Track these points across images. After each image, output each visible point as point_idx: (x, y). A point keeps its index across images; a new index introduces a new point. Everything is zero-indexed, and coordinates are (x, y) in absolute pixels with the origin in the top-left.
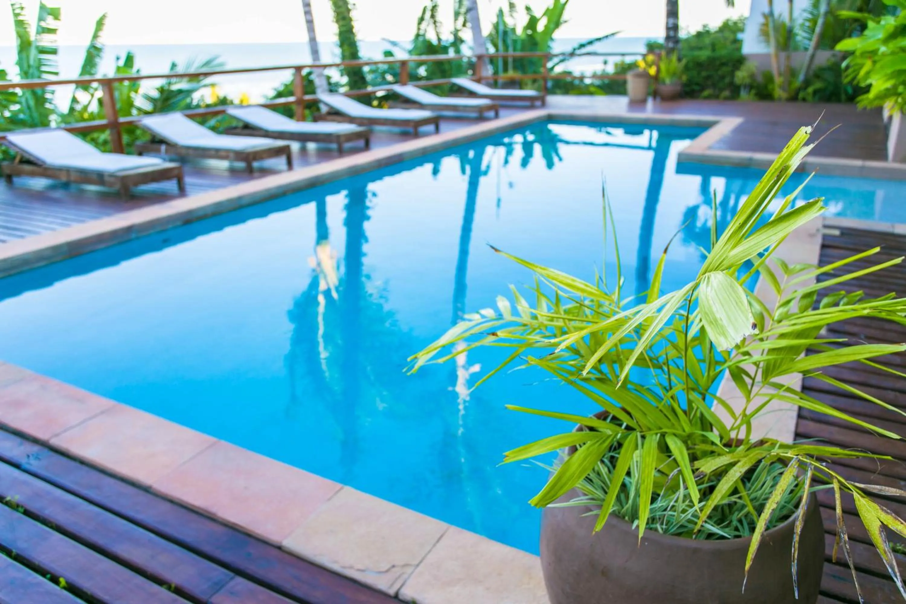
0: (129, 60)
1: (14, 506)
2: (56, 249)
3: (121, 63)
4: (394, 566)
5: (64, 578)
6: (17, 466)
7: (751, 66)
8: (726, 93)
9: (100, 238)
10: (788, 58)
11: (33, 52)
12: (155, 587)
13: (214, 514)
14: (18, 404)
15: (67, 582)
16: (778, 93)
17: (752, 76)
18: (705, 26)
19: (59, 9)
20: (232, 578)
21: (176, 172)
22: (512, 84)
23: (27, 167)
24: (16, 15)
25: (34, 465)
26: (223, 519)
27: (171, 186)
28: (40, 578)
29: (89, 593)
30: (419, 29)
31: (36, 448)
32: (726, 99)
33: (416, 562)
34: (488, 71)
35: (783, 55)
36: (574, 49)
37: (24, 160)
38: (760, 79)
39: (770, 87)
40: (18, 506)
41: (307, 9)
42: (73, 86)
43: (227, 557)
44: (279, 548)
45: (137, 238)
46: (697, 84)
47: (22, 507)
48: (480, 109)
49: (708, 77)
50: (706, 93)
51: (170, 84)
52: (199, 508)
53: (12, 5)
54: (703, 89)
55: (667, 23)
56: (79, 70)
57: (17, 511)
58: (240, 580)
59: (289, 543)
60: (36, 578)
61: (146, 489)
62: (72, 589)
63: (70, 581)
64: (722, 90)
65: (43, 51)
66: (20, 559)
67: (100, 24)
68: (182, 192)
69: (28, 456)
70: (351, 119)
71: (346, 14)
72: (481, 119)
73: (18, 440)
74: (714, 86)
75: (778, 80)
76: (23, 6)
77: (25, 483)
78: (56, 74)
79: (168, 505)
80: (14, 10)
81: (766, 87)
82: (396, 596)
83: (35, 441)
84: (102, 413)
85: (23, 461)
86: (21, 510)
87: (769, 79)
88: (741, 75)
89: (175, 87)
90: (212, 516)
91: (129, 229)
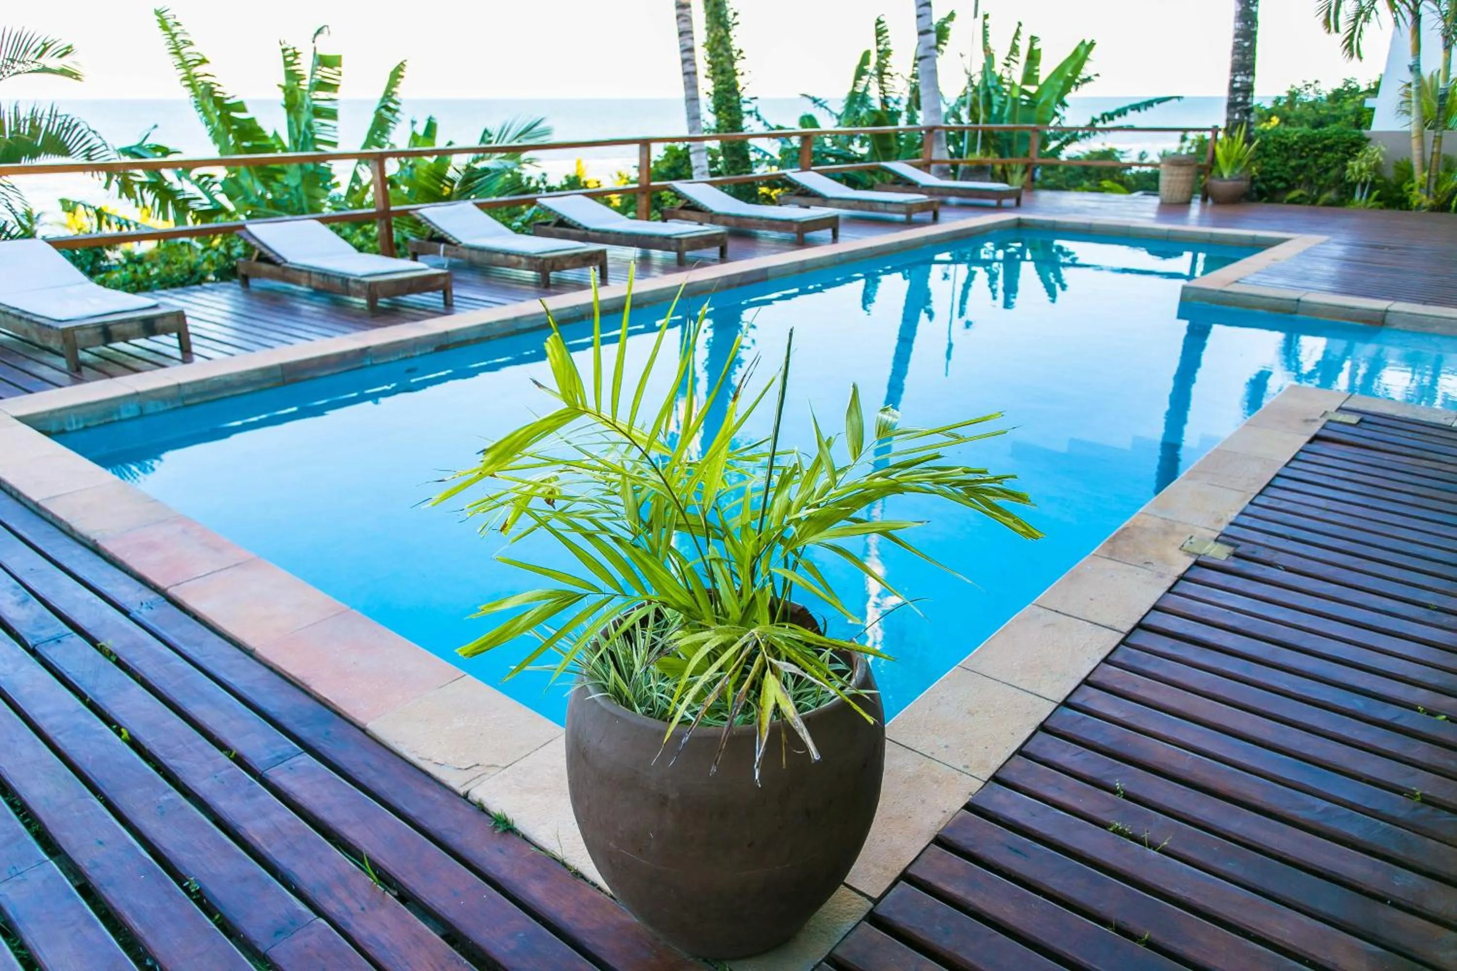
0: (431, 129)
1: (108, 654)
2: (267, 371)
3: (420, 130)
4: (477, 765)
5: (126, 729)
6: (126, 613)
7: (1375, 152)
8: (1331, 195)
9: (324, 362)
10: (1438, 140)
11: (305, 117)
12: (216, 752)
13: (308, 687)
14: (151, 547)
15: (130, 735)
16: (1418, 197)
17: (1377, 168)
18: (1347, 82)
19: (340, 57)
20: (300, 753)
21: (442, 280)
22: (978, 171)
23: (265, 267)
24: (287, 64)
25: (144, 615)
26: (317, 694)
27: (433, 299)
28: (105, 727)
29: (147, 747)
30: (855, 85)
31: (153, 596)
32: (1329, 204)
33: (504, 765)
34: (942, 152)
35: (1430, 134)
36: (1094, 120)
37: (262, 256)
38: (1390, 174)
39: (1406, 187)
40: (111, 653)
41: (687, 55)
42: (355, 161)
43: (303, 732)
44: (364, 731)
45: (372, 365)
46: (1281, 179)
47: (115, 655)
48: (909, 209)
49: (1303, 168)
50: (1294, 194)
51: (475, 161)
52: (295, 678)
53: (284, 50)
54: (1290, 188)
55: (1233, 82)
56: (363, 138)
57: (110, 659)
58: (307, 757)
59: (374, 726)
60: (101, 726)
61: (250, 653)
62: (134, 744)
63: (134, 734)
64: (1321, 190)
65: (318, 112)
66: (93, 707)
67: (396, 75)
68: (448, 307)
69: (142, 604)
70: (713, 217)
71: (727, 65)
72: (909, 223)
73: (139, 585)
74: (1310, 182)
75: (1420, 177)
76: (297, 51)
77: (127, 631)
78: (334, 144)
79: (266, 671)
80: (285, 57)
81: (1399, 187)
82: (466, 796)
83: (156, 589)
84: (237, 565)
85: (134, 609)
86: (114, 658)
87: (1406, 172)
88: (1357, 167)
89: (479, 166)
90: (307, 689)
91: (363, 352)
